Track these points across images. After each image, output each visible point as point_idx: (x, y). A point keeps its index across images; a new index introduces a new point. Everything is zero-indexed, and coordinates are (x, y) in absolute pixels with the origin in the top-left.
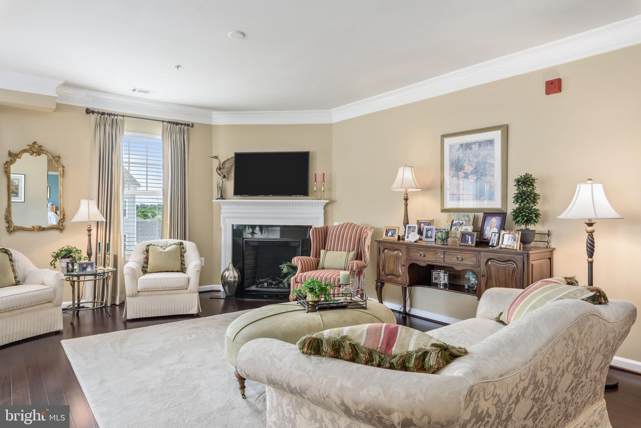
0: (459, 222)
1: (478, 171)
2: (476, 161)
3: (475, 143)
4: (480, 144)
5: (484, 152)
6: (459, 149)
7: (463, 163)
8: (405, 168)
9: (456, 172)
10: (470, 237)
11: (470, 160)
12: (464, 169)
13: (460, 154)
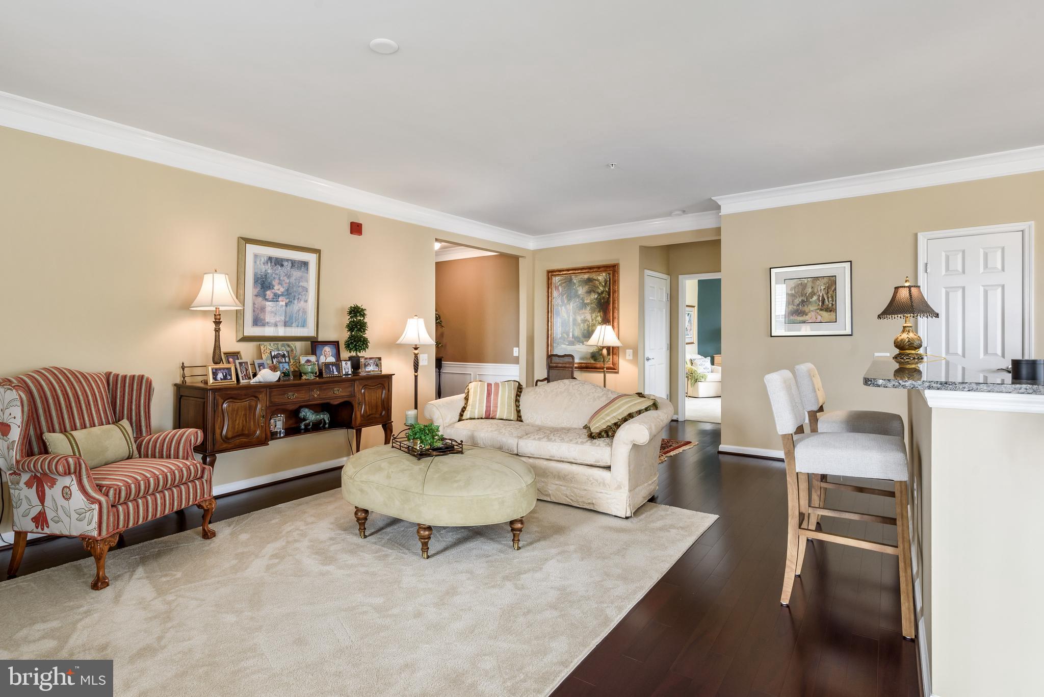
0: (279, 354)
1: (291, 294)
2: (288, 281)
3: (287, 260)
4: (293, 263)
5: (296, 274)
6: (267, 263)
7: (271, 281)
8: (214, 275)
9: (263, 290)
10: (334, 368)
11: (281, 278)
12: (273, 288)
13: (269, 269)
